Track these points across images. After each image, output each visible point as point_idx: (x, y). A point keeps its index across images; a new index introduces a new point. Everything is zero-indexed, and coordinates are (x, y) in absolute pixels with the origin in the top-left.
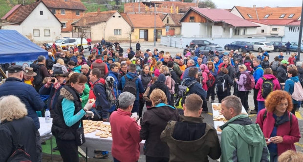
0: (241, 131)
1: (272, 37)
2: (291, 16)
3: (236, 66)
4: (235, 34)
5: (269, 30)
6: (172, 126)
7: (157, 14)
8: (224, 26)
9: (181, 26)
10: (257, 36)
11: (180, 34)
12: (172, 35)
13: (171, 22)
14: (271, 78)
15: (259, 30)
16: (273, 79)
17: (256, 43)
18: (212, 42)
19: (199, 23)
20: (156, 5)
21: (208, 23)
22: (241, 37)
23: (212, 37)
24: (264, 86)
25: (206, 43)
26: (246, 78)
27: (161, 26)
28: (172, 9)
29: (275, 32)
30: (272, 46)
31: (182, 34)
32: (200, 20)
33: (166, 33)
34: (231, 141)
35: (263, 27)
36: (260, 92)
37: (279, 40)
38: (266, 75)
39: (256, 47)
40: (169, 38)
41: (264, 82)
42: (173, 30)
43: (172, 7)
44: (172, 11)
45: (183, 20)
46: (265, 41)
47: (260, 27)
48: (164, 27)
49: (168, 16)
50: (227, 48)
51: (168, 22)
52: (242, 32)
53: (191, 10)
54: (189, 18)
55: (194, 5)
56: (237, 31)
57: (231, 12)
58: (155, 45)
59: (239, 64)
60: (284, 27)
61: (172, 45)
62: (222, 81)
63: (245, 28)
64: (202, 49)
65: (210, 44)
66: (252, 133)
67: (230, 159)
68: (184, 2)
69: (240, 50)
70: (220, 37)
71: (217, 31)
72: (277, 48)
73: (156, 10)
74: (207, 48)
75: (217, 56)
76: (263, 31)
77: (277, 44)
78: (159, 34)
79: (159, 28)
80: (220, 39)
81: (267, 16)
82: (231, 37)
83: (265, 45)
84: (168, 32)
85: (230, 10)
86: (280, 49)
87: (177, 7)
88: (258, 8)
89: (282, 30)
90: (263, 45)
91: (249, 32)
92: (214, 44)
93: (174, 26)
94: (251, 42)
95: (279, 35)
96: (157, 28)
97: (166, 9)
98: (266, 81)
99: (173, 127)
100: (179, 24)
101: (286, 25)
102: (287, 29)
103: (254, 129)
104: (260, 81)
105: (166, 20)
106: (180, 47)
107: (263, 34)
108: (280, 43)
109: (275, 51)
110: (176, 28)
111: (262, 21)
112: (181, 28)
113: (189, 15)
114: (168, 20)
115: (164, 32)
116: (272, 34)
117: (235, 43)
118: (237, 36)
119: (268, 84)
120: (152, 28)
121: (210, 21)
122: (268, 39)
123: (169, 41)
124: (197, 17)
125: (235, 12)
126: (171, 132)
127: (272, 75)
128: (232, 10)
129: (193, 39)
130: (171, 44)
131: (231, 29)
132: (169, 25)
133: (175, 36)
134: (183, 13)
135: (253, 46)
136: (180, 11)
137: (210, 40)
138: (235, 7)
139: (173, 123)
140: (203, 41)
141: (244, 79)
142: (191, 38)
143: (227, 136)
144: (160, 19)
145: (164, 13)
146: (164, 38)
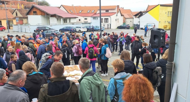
0: (92, 79)
1: (85, 23)
2: (93, 11)
3: (71, 42)
4: (65, 22)
5: (83, 19)
6: (45, 88)
7: (7, 10)
8: (57, 18)
9: (27, 18)
10: (77, 23)
11: (27, 23)
12: (22, 24)
13: (19, 15)
14: (92, 46)
15: (78, 19)
16: (93, 47)
17: (77, 27)
18: (51, 28)
19: (40, 16)
20: (5, 3)
21: (47, 15)
22: (68, 24)
23: (51, 24)
24: (89, 51)
25: (47, 28)
26: (76, 48)
27: (12, 18)
28: (18, 6)
29: (86, 21)
30: (86, 29)
31: (29, 23)
32: (41, 13)
33: (17, 23)
34: (88, 88)
35: (80, 18)
36: (87, 55)
37: (89, 25)
38: (90, 45)
39: (78, 30)
40: (20, 26)
41: (89, 49)
42: (22, 20)
43: (18, 4)
44: (18, 7)
45: (28, 13)
46: (82, 26)
47: (78, 17)
48: (15, 18)
49: (16, 11)
50: (61, 31)
51: (17, 15)
52: (68, 21)
53: (33, 7)
54: (33, 12)
55: (34, 3)
56: (65, 20)
57: (60, 8)
58: (9, 32)
59: (72, 40)
60: (90, 18)
61: (23, 31)
62: (65, 52)
63: (70, 18)
64: (45, 32)
65: (50, 29)
66: (97, 79)
67: (89, 99)
68: (27, 1)
69: (69, 32)
70: (55, 24)
71: (53, 21)
72: (89, 30)
73: (6, 6)
74: (48, 31)
75: (56, 36)
76: (80, 20)
77: (88, 27)
78: (11, 24)
79: (10, 19)
80: (55, 26)
81: (80, 11)
82: (62, 24)
83: (82, 28)
84: (18, 22)
85: (59, 8)
86: (90, 30)
87: (23, 5)
88: (75, 7)
89: (89, 19)
90: (81, 28)
91: (73, 21)
92: (52, 29)
93: (22, 18)
94: (74, 27)
95: (89, 22)
96: (9, 19)
97: (13, 5)
98: (90, 48)
99: (47, 88)
100: (26, 16)
101: (91, 17)
102: (92, 18)
103: (97, 76)
104: (87, 49)
105: (15, 13)
106: (29, 32)
107: (80, 22)
108: (90, 27)
109: (87, 31)
110: (23, 19)
111: (79, 14)
112: (27, 19)
113: (32, 10)
114: (17, 14)
115: (15, 22)
116: (85, 22)
117: (65, 28)
118: (66, 23)
119: (91, 50)
120: (4, 19)
121: (48, 14)
122: (83, 24)
123: (20, 28)
124: (38, 12)
125: (62, 8)
126: (47, 92)
127: (93, 44)
128: (60, 7)
129: (38, 26)
130: (21, 30)
131: (62, 19)
132: (18, 17)
133: (24, 25)
134: (28, 9)
135: (76, 29)
136: (25, 8)
137: (49, 27)
138: (61, 5)
139: (45, 85)
140: (45, 27)
141: (75, 49)
142: (36, 25)
143: (86, 85)
144: (10, 13)
145: (13, 9)
146: (15, 26)
